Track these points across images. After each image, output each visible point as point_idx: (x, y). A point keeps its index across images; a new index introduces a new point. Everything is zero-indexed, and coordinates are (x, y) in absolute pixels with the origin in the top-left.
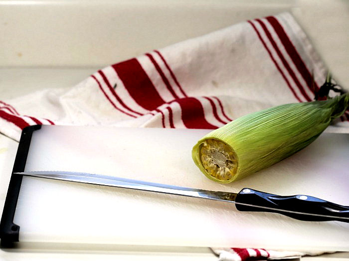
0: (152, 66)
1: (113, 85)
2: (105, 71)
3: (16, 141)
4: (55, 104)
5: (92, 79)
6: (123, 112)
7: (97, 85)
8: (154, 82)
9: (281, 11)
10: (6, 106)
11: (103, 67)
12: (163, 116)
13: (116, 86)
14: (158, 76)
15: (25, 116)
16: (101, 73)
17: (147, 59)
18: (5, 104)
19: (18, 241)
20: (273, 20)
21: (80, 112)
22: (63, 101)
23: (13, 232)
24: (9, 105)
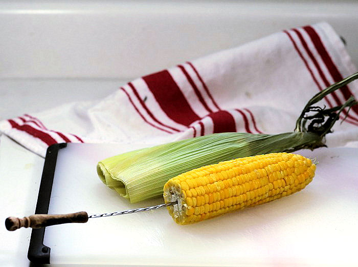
0: (184, 78)
1: (143, 98)
2: (135, 84)
3: (41, 156)
4: (83, 117)
5: (121, 91)
6: (154, 126)
7: (127, 98)
8: (186, 95)
9: (318, 21)
10: (32, 120)
11: (133, 79)
12: (195, 131)
13: (146, 99)
14: (190, 89)
15: (52, 131)
16: (130, 85)
17: (179, 71)
18: (31, 117)
19: (49, 263)
20: (310, 30)
21: (109, 126)
22: (91, 114)
23: (43, 254)
24: (35, 118)
